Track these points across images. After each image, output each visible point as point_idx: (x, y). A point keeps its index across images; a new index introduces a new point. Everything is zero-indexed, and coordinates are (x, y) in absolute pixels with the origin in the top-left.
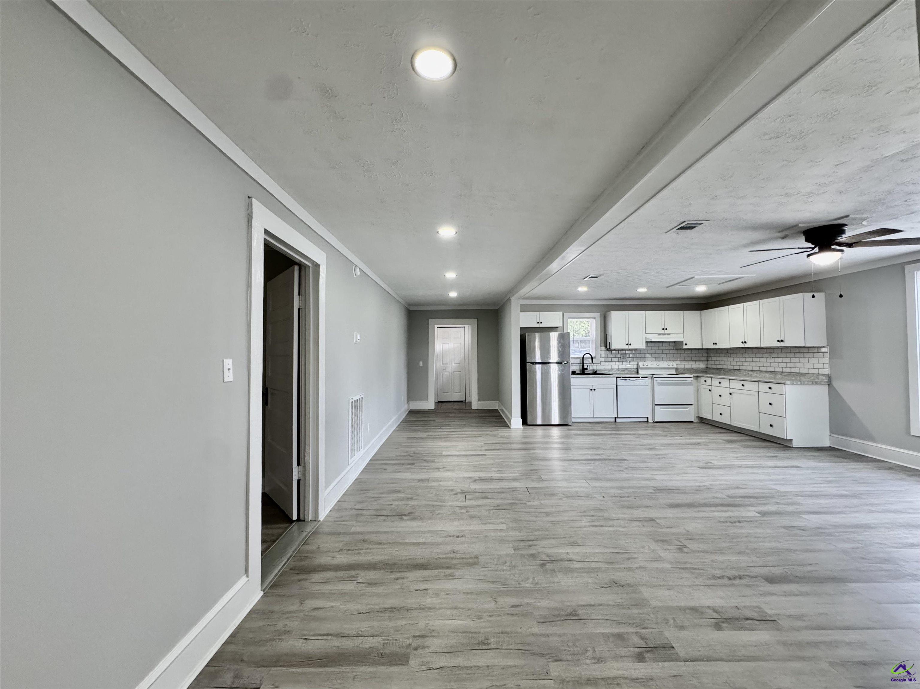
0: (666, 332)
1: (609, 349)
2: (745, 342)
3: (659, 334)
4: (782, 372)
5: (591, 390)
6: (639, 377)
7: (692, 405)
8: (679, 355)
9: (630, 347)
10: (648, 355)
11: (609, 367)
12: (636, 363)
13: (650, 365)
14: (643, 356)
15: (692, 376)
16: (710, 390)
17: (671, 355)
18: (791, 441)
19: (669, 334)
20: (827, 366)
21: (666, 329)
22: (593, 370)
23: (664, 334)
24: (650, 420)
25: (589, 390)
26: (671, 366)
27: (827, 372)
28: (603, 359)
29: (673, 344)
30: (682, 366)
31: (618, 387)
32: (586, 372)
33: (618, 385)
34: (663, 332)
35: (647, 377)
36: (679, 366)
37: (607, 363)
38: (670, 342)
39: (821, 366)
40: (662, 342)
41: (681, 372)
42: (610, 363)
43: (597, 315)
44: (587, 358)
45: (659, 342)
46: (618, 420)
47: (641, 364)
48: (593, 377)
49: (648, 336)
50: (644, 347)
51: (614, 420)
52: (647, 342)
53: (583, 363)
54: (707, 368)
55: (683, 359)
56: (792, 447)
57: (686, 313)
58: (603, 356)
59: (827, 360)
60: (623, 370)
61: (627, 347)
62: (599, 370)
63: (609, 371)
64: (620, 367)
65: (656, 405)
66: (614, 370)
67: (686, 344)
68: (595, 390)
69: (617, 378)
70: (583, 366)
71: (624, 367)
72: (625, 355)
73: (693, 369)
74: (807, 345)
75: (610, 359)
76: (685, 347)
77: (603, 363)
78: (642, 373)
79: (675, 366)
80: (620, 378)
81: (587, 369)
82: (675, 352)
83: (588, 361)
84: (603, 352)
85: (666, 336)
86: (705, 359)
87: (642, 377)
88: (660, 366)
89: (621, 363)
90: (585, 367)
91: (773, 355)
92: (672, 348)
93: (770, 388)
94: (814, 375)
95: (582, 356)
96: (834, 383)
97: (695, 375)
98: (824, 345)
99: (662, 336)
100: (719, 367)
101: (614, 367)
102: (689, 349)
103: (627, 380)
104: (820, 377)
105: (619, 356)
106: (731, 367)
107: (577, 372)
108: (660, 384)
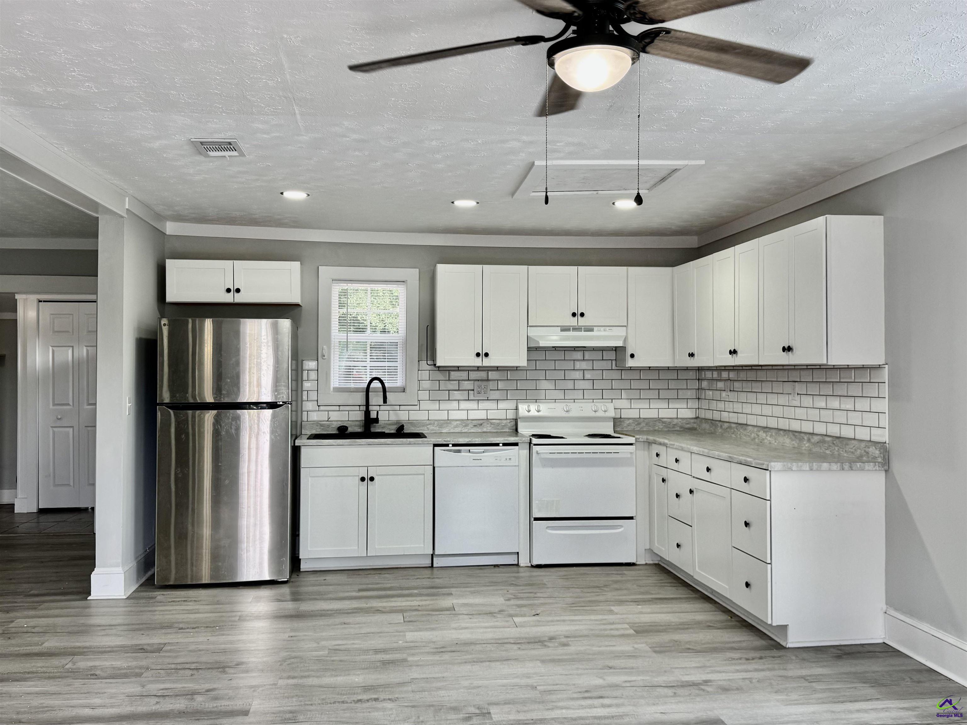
0: (582, 322)
1: (435, 365)
2: (736, 352)
3: (565, 329)
4: (813, 434)
5: (363, 479)
6: (497, 445)
7: (631, 518)
8: (626, 385)
9: (487, 362)
10: (545, 385)
11: (443, 416)
12: (512, 405)
13: (545, 409)
14: (531, 385)
15: (631, 440)
16: (665, 480)
17: (607, 384)
18: (783, 628)
19: (589, 329)
20: (885, 421)
21: (582, 315)
22: (398, 422)
23: (576, 329)
24: (524, 561)
25: (357, 479)
26: (600, 414)
27: (882, 436)
28: (424, 395)
29: (612, 355)
30: (634, 414)
32: (376, 429)
34: (573, 322)
35: (516, 444)
36: (625, 414)
37: (436, 405)
38: (602, 349)
40: (583, 349)
41: (630, 428)
42: (444, 405)
43: (412, 274)
45: (575, 349)
46: (438, 562)
47: (523, 409)
48: (369, 444)
49: (533, 332)
50: (524, 362)
51: (428, 562)
52: (529, 349)
53: (367, 404)
54: (697, 418)
55: (635, 394)
56: (785, 647)
58: (426, 384)
59: (883, 405)
60: (480, 423)
61: (478, 362)
64: (474, 415)
65: (536, 519)
66: (455, 423)
67: (632, 356)
68: (372, 479)
69: (435, 445)
70: (367, 413)
71: (481, 415)
72: (485, 383)
73: (659, 420)
74: (833, 361)
75: (444, 395)
76: (630, 363)
77: (425, 405)
78: (525, 430)
79: (612, 413)
80: (447, 445)
81: (376, 420)
82: (616, 375)
83: (376, 399)
84: (425, 374)
85: (583, 333)
86: (691, 394)
87: (505, 445)
88: (572, 414)
89: (473, 405)
90: (373, 415)
91: (799, 388)
92: (607, 365)
93: (746, 480)
94: (863, 445)
95: (365, 385)
96: (896, 466)
97: (643, 438)
98: (882, 362)
99: (571, 333)
100: (716, 416)
101: (455, 415)
102: (640, 369)
103: (459, 451)
104: (871, 449)
105: (467, 385)
106: (733, 418)
107: (350, 430)
108: (548, 463)
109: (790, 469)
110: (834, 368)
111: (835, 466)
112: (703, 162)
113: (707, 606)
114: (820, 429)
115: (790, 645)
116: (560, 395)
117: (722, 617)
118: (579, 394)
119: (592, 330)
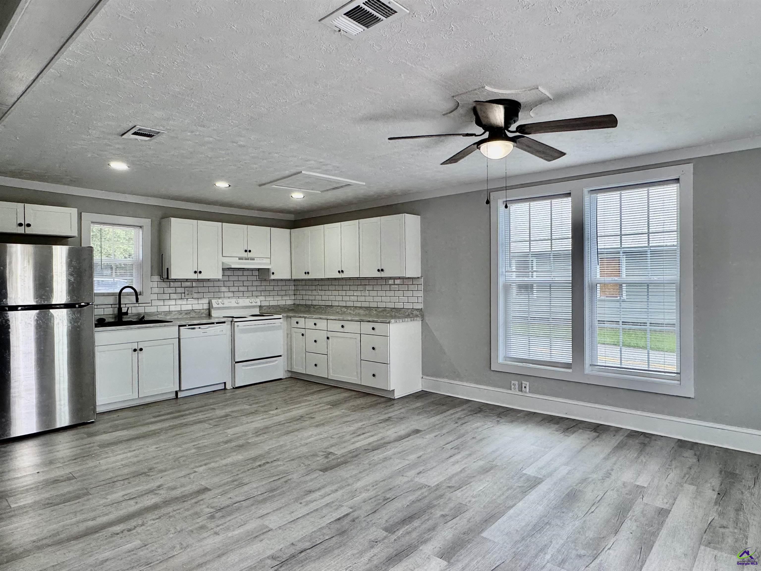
0: (250, 255)
1: (168, 278)
2: (342, 271)
3: (240, 258)
4: (378, 307)
5: (135, 350)
6: (213, 323)
7: (280, 356)
8: (263, 288)
9: (200, 277)
10: (223, 289)
11: (166, 309)
12: (206, 301)
13: (227, 303)
15: (280, 316)
16: (303, 335)
17: (254, 288)
18: (393, 390)
20: (420, 300)
21: (250, 251)
22: (139, 314)
23: (247, 259)
24: (229, 386)
25: (131, 351)
26: (254, 304)
27: (421, 306)
28: (155, 296)
29: (257, 273)
30: (267, 304)
31: (181, 341)
32: (125, 319)
33: (181, 337)
34: (245, 255)
35: (224, 322)
36: (264, 304)
37: (161, 303)
38: (252, 270)
39: (415, 300)
40: (244, 269)
42: (167, 303)
43: (146, 222)
44: (128, 294)
45: (239, 269)
46: (180, 395)
47: (214, 302)
48: (139, 328)
49: (226, 260)
50: (220, 277)
51: (173, 396)
52: (223, 269)
53: (120, 303)
54: (294, 304)
55: (267, 293)
56: (394, 399)
57: (275, 230)
58: (156, 290)
59: (421, 294)
60: (188, 312)
61: (195, 276)
62: (149, 314)
63: (166, 315)
64: (185, 308)
65: (236, 362)
66: (174, 313)
67: (273, 273)
68: (141, 350)
69: (179, 326)
70: (120, 309)
71: (189, 307)
72: (191, 289)
75: (167, 296)
76: (272, 277)
77: (155, 303)
78: (216, 315)
79: (259, 304)
80: (185, 326)
81: (126, 313)
82: (258, 283)
83: (125, 300)
84: (155, 284)
85: (250, 261)
86: (292, 293)
87: (217, 323)
88: (240, 305)
89: (184, 302)
90: (124, 310)
91: (368, 288)
92: (254, 278)
93: (373, 329)
94: (409, 311)
95: (118, 291)
96: (427, 319)
97: (285, 315)
98: (420, 276)
99: (244, 261)
100: (309, 303)
101: (173, 308)
102: (278, 280)
103: (194, 328)
104: (414, 312)
105: (179, 290)
107: (107, 321)
108: (244, 331)
111: (409, 319)
113: (339, 390)
114: (380, 305)
115: (396, 398)
116: (231, 294)
117: (354, 393)
118: (241, 294)
119: (253, 259)
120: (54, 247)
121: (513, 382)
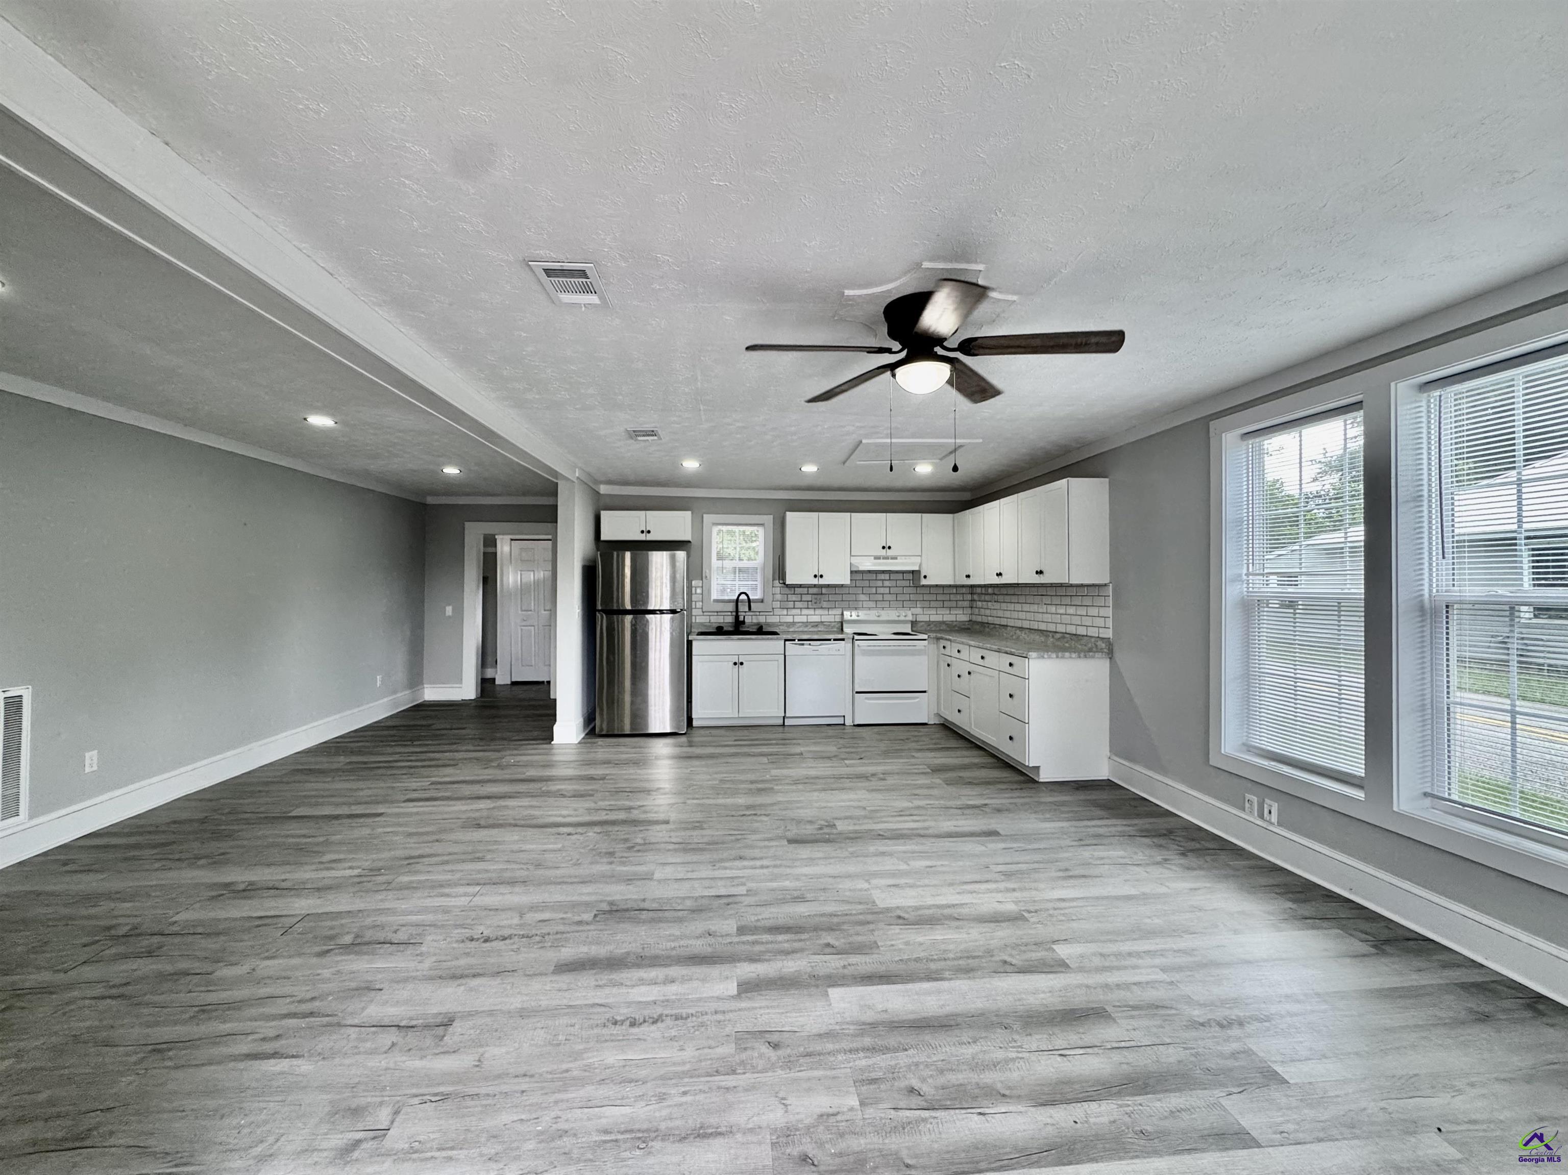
0: (889, 553)
1: (784, 583)
2: (1001, 574)
3: (877, 558)
4: (1056, 632)
5: (735, 664)
6: (830, 640)
7: (925, 692)
8: (920, 597)
9: (822, 582)
10: (862, 597)
11: (789, 619)
12: (839, 612)
13: (863, 615)
14: (853, 597)
15: (925, 637)
16: (948, 665)
17: (906, 597)
18: (1038, 768)
19: (895, 558)
20: (1110, 623)
21: (889, 548)
22: (758, 624)
23: (886, 558)
24: (849, 722)
25: (731, 664)
26: (902, 618)
27: (1109, 634)
28: (777, 604)
29: (910, 576)
30: (926, 618)
32: (744, 628)
33: (787, 654)
34: (883, 552)
35: (843, 640)
36: (920, 618)
37: (785, 612)
38: (903, 572)
39: (1100, 622)
40: (890, 572)
41: (923, 628)
42: (791, 612)
43: (768, 519)
44: (743, 601)
45: (883, 572)
46: (788, 722)
47: (847, 615)
48: (739, 639)
49: (855, 561)
50: (848, 582)
51: (781, 722)
52: (852, 572)
53: (737, 611)
54: (971, 621)
55: (927, 604)
56: (1037, 782)
57: (927, 517)
58: (778, 597)
59: (1109, 612)
60: (816, 624)
61: (815, 581)
62: (768, 624)
64: (812, 619)
65: (857, 692)
66: (798, 625)
67: (925, 577)
68: (742, 663)
69: (786, 640)
70: (737, 617)
71: (816, 619)
72: (819, 597)
73: (943, 622)
74: (1073, 582)
75: (791, 604)
76: (924, 582)
77: (777, 612)
78: (849, 630)
79: (910, 618)
80: (794, 640)
81: (743, 622)
82: (913, 590)
83: (743, 608)
84: (778, 590)
85: (890, 561)
86: (966, 604)
87: (835, 640)
88: (882, 618)
89: (811, 612)
90: (741, 618)
91: (1046, 599)
92: (907, 583)
93: (1011, 665)
94: (1093, 640)
95: (735, 598)
96: (1117, 655)
97: (933, 635)
98: (1107, 581)
99: (882, 561)
100: (985, 620)
101: (798, 619)
102: (930, 586)
103: (803, 644)
104: (1099, 643)
105: (809, 598)
106: (997, 621)
107: (725, 629)
108: (865, 653)
109: (1043, 657)
110: (1072, 586)
111: (1074, 655)
112: (981, 441)
113: (982, 753)
114: (1061, 628)
115: (1041, 780)
116: (872, 604)
117: (991, 760)
118: (886, 604)
119: (896, 558)
120: (650, 553)
121: (1248, 796)
